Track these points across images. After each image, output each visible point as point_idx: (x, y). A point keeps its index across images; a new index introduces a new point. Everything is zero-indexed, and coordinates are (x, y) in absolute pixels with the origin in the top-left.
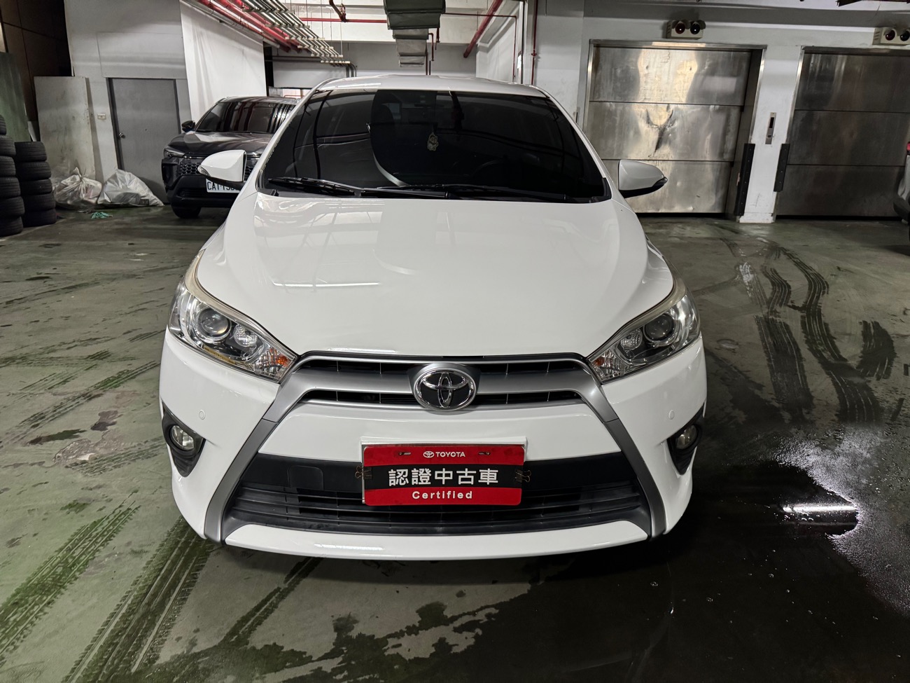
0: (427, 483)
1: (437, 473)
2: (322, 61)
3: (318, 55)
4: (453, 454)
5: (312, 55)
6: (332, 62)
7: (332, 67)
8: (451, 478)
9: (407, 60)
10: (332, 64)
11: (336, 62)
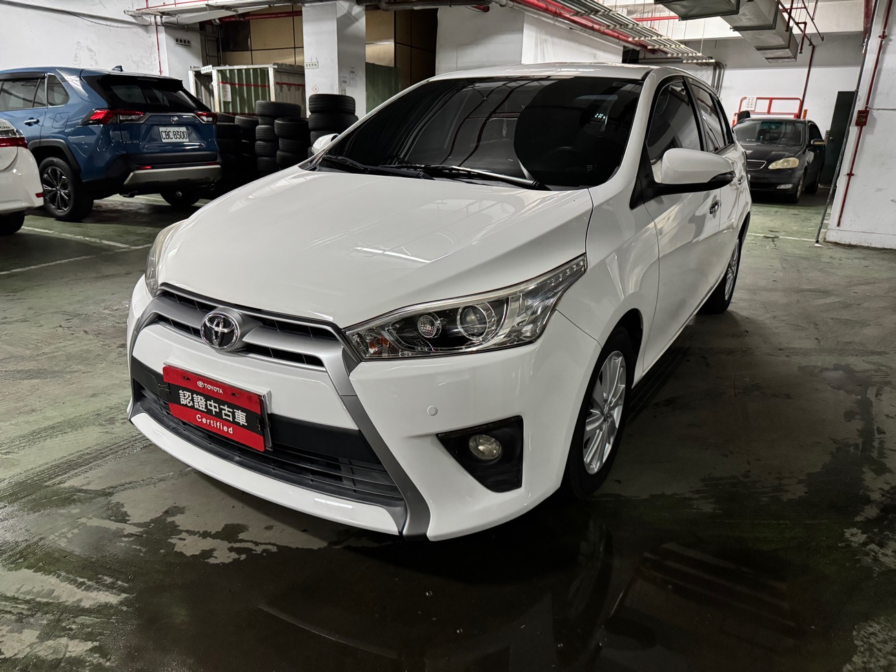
0: (203, 409)
1: (208, 402)
2: (684, 62)
3: (675, 55)
4: (216, 389)
5: (669, 55)
6: (695, 61)
7: (698, 67)
8: (218, 410)
9: (771, 54)
10: (697, 64)
11: (700, 61)
